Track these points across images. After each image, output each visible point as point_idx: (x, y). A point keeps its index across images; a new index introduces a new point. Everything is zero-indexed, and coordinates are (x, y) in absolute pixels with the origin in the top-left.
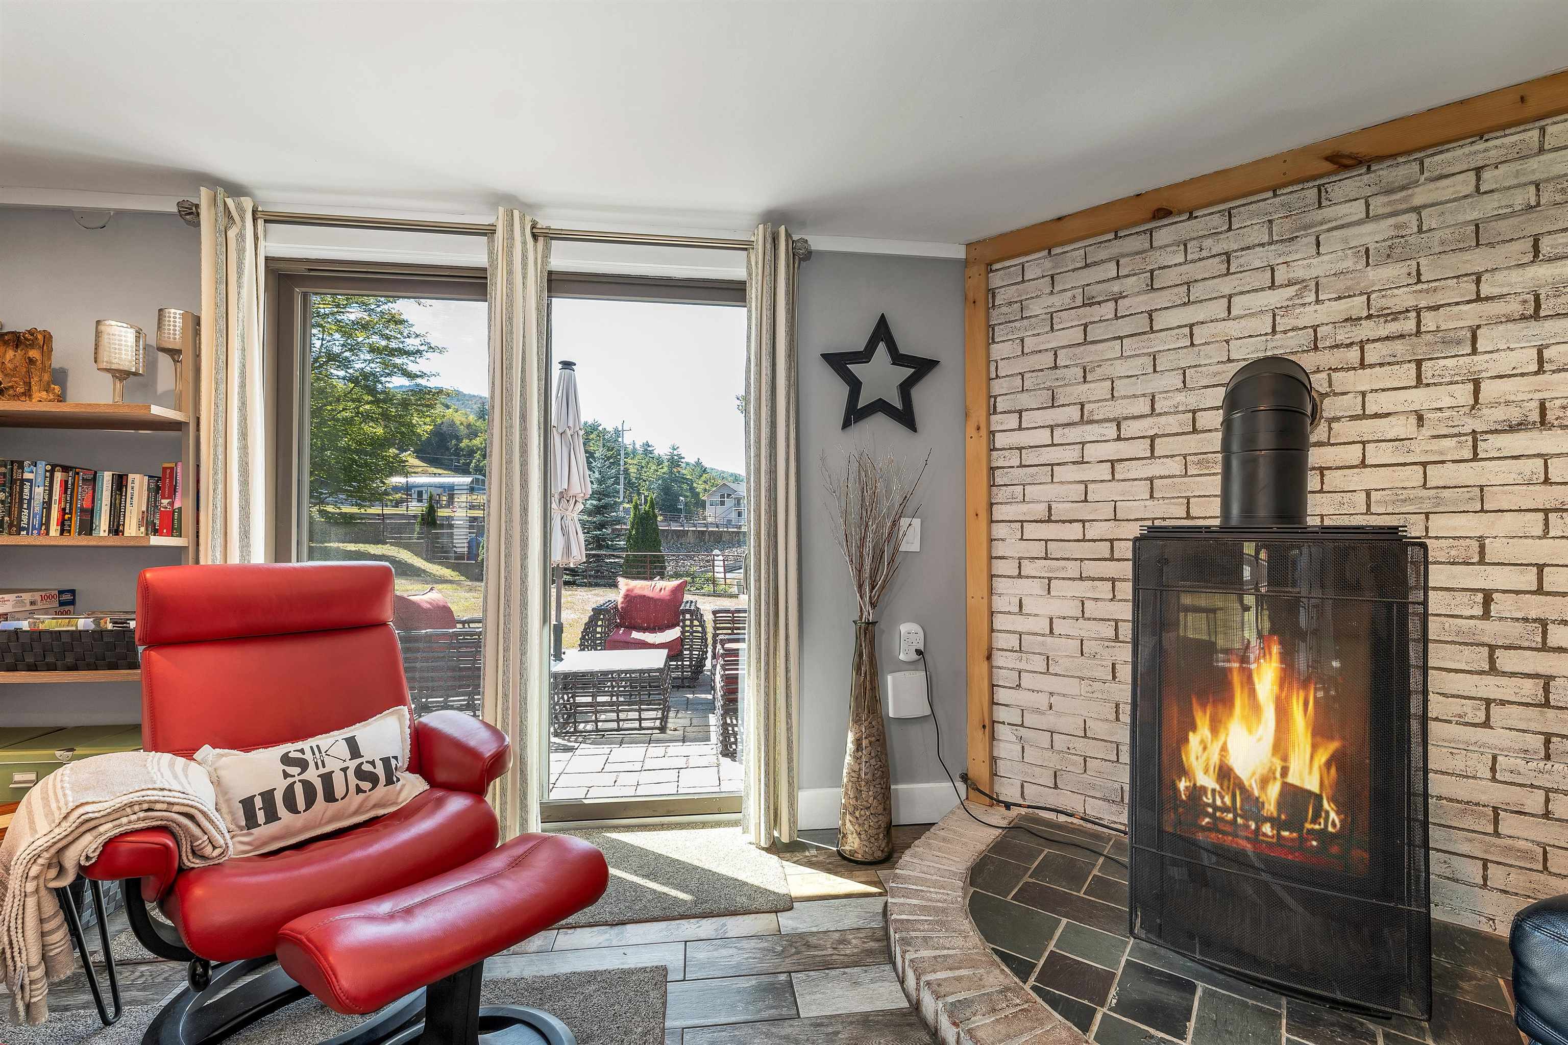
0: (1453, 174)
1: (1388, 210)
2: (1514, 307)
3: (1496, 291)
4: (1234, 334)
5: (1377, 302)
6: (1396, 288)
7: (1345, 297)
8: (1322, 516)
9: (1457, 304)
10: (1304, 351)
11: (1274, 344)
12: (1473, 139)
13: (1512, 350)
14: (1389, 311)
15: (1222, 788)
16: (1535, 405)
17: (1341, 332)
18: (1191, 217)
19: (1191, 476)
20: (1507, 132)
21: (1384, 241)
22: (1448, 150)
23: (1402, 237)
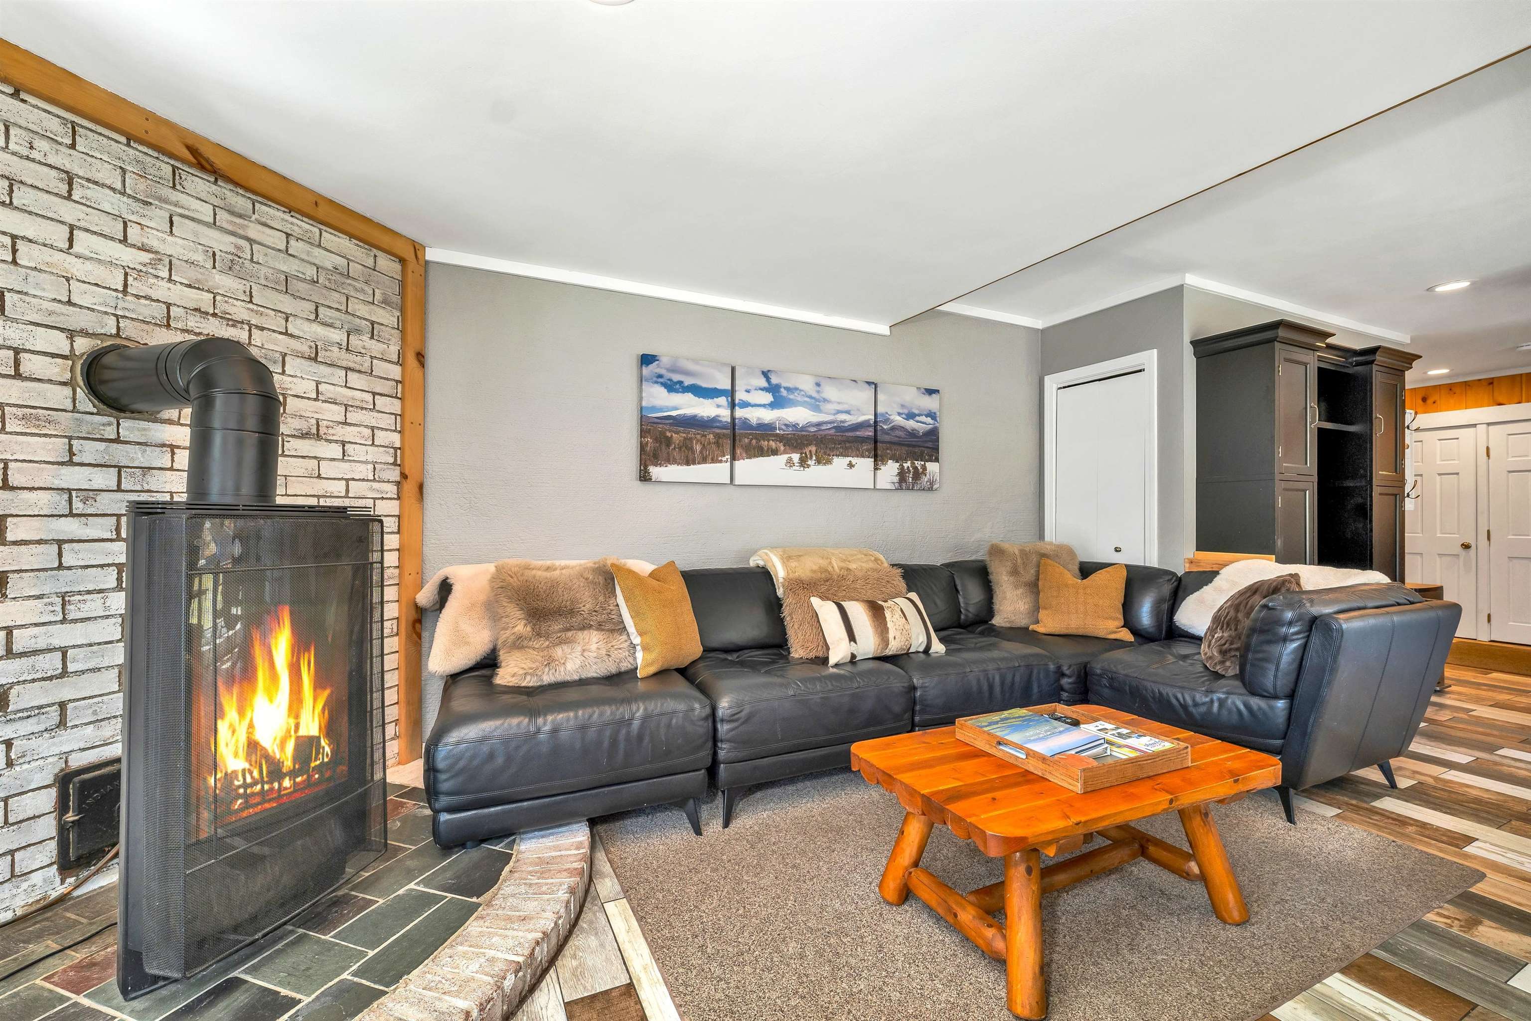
0: (273, 228)
1: (230, 228)
2: (305, 348)
3: (296, 332)
4: (76, 273)
5: (221, 307)
6: (235, 299)
7: (195, 288)
8: (171, 493)
9: (274, 331)
10: (156, 324)
11: (126, 305)
12: (286, 210)
13: (303, 379)
14: (230, 317)
15: (251, 765)
16: (314, 422)
17: (192, 319)
18: (15, 95)
19: (11, 433)
20: (304, 219)
21: (226, 252)
22: (270, 206)
23: (239, 257)
